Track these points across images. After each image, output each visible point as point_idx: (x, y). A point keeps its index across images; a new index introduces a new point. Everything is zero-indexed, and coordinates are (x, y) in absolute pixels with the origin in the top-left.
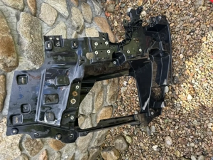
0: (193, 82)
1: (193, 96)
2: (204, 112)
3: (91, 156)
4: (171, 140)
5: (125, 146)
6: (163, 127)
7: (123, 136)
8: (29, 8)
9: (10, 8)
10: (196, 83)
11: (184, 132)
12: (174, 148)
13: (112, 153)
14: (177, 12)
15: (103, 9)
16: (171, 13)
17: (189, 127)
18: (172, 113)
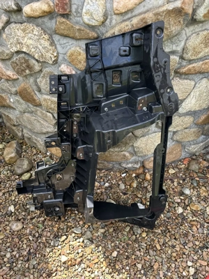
0: (83, 266)
1: (64, 263)
2: (44, 275)
3: (14, 128)
4: (17, 229)
5: (19, 171)
6: (34, 221)
7: (31, 170)
8: (185, 66)
9: (183, 43)
10: (80, 269)
11: (25, 246)
12: (8, 231)
13: (13, 155)
14: (174, 254)
15: (194, 155)
16: (174, 247)
17: (29, 253)
18: (49, 234)
